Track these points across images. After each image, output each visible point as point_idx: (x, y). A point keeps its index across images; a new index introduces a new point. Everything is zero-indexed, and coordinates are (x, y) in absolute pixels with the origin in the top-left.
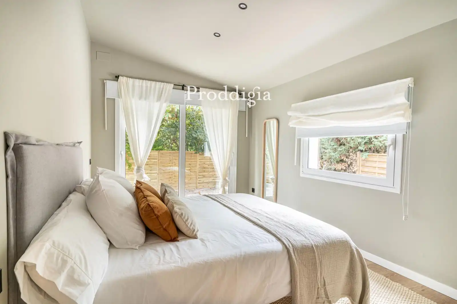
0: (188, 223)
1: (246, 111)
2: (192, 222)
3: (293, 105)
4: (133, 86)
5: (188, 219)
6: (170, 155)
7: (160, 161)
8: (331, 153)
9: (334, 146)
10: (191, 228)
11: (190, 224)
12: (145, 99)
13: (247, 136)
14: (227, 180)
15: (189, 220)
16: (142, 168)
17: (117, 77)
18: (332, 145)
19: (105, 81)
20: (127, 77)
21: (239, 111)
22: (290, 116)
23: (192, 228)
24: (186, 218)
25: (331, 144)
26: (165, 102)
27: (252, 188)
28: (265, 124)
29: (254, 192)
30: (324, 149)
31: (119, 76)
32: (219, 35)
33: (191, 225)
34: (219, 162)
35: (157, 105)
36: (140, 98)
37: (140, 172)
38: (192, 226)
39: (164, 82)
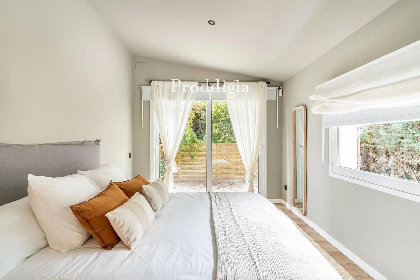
0: (123, 231)
1: (276, 101)
2: (129, 229)
3: (317, 88)
4: (163, 87)
5: (123, 225)
6: (227, 148)
7: (218, 152)
8: (410, 143)
9: (413, 134)
10: (125, 237)
11: (125, 232)
12: (173, 99)
13: (277, 128)
14: (254, 175)
15: (123, 228)
16: (171, 161)
17: (150, 82)
18: (413, 133)
19: (141, 87)
20: (158, 80)
21: (267, 101)
22: (315, 101)
23: (127, 237)
24: (121, 224)
25: (411, 132)
26: (191, 99)
27: (285, 185)
28: (294, 113)
29: (287, 190)
30: (400, 139)
31: (151, 81)
32: (213, 23)
33: (126, 234)
34: (245, 155)
35: (183, 103)
36: (169, 99)
37: (168, 165)
38: (128, 234)
39: (189, 81)
